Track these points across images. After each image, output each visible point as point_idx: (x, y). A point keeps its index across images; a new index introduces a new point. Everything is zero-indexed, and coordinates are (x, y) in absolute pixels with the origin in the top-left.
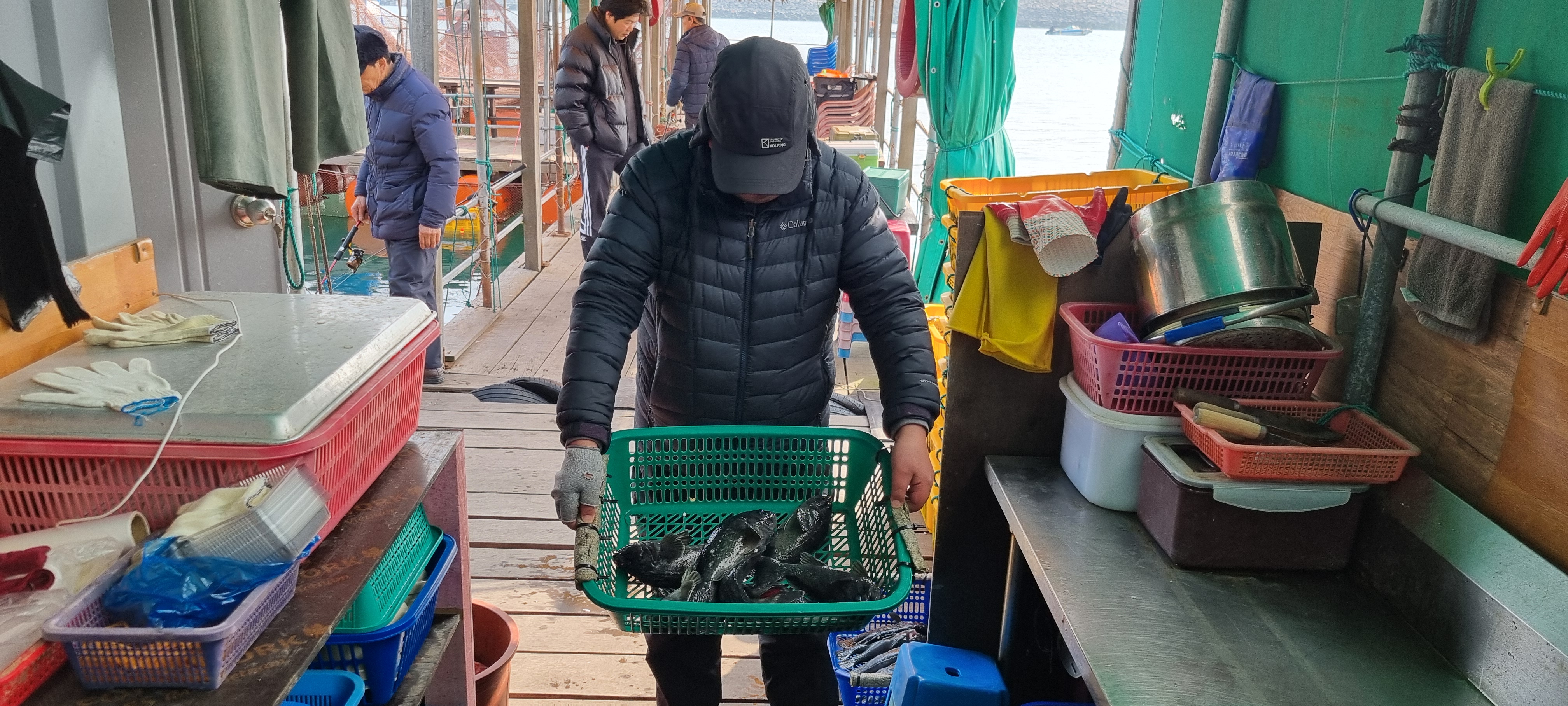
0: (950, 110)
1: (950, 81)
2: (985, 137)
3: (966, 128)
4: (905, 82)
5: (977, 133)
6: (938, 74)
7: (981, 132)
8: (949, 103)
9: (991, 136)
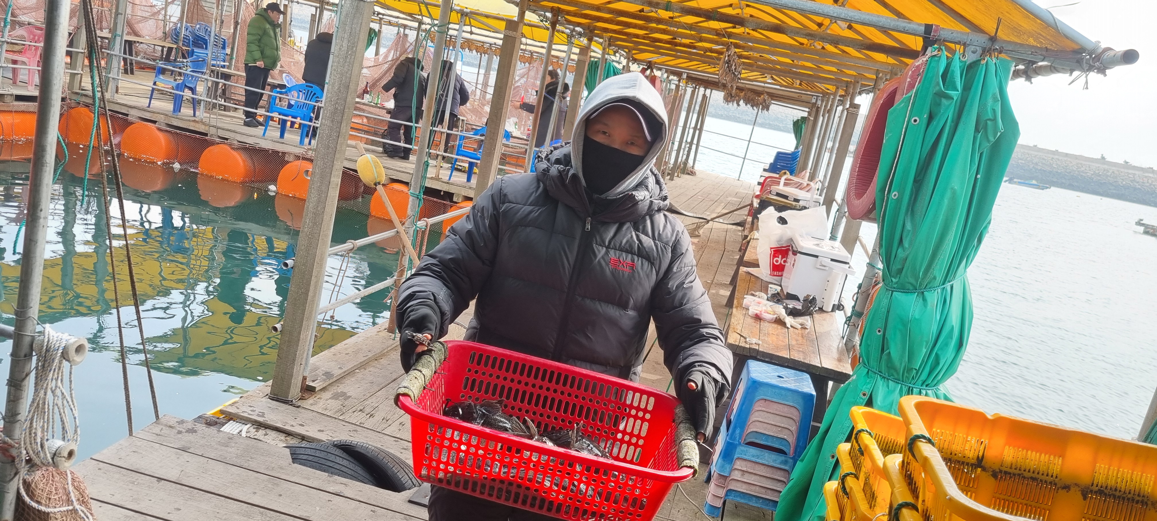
0: (906, 244)
1: (912, 211)
2: (943, 284)
3: (922, 270)
4: (857, 202)
5: (935, 278)
6: (899, 200)
7: (940, 278)
8: (907, 237)
9: (951, 283)
